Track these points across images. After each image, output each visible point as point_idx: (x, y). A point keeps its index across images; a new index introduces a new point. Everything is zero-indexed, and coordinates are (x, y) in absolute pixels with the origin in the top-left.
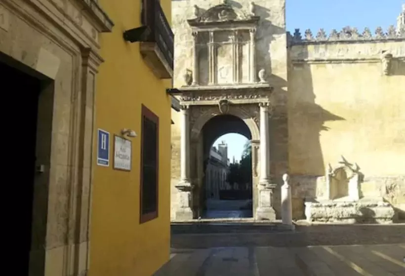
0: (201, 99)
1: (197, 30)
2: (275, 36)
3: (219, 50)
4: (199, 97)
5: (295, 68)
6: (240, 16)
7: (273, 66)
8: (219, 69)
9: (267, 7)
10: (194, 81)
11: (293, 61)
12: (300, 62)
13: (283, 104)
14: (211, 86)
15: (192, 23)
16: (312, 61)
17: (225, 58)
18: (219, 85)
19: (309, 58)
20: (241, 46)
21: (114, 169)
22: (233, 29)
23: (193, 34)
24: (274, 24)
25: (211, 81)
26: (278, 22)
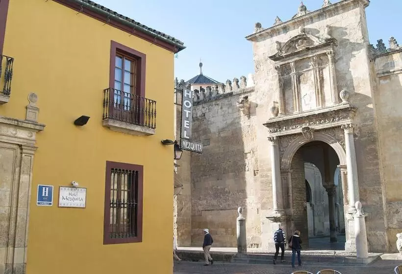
0: (286, 129)
1: (279, 63)
2: (354, 53)
3: (301, 78)
4: (284, 128)
5: (382, 82)
6: (317, 42)
7: (355, 84)
8: (302, 96)
9: (343, 26)
10: (280, 112)
11: (378, 74)
12: (386, 74)
13: (369, 123)
14: (296, 114)
15: (274, 58)
16: (399, 70)
17: (308, 84)
18: (303, 112)
19: (396, 68)
20: (321, 70)
21: (58, 207)
22: (310, 56)
23: (276, 68)
24: (352, 41)
25: (296, 110)
26: (355, 38)
